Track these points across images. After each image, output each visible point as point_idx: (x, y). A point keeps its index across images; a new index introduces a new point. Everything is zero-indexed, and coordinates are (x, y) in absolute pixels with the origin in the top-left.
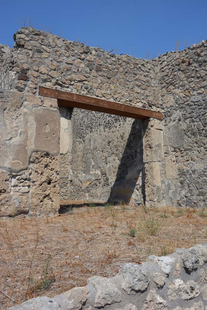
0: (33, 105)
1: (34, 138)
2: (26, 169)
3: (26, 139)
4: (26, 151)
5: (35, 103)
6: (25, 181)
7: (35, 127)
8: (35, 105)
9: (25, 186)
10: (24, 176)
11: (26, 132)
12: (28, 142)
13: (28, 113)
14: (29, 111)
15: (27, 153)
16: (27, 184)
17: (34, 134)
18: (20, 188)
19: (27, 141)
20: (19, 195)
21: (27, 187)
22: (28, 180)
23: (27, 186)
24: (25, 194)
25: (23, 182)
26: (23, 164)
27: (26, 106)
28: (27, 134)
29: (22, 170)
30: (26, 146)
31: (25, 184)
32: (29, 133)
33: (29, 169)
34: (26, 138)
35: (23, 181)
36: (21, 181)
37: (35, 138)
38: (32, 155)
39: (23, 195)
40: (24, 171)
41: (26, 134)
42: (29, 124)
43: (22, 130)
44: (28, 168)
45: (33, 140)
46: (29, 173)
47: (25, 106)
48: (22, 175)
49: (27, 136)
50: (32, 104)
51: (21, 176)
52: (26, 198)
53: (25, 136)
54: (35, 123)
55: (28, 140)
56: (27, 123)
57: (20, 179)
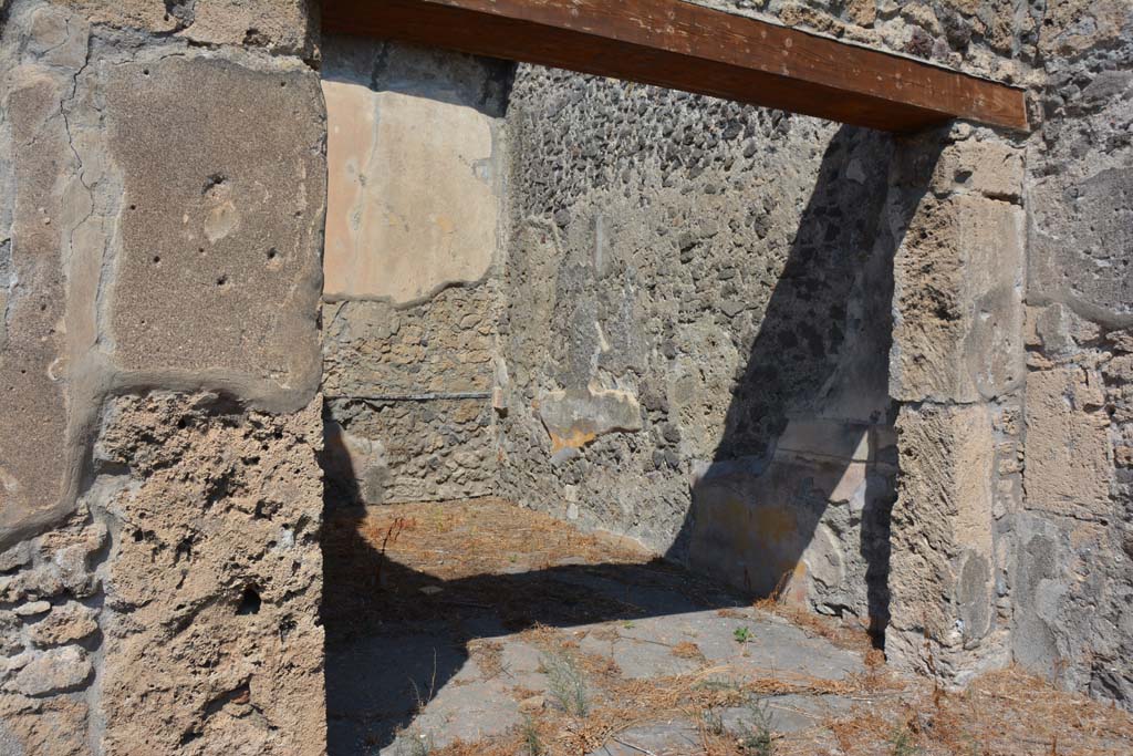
0: (97, 30)
1: (109, 286)
2: (63, 523)
3: (48, 304)
4: (49, 392)
5: (116, 19)
6: (58, 610)
7: (123, 201)
8: (115, 35)
9: (55, 645)
10: (45, 575)
11: (43, 247)
12: (61, 327)
13: (59, 95)
14: (59, 83)
15: (60, 407)
16: (76, 631)
17: (115, 262)
18: (14, 662)
19: (55, 317)
20: (10, 716)
21: (71, 653)
22: (84, 601)
23: (71, 641)
24: (63, 697)
25: (39, 616)
26: (30, 489)
27: (33, 36)
28: (55, 259)
29: (25, 533)
30: (46, 354)
31: (55, 630)
32: (70, 256)
33: (88, 521)
34: (46, 292)
35: (45, 605)
36: (22, 609)
37: (118, 290)
38: (107, 420)
39: (39, 711)
40: (42, 540)
41: (41, 265)
42: (64, 182)
43: (13, 231)
44: (74, 514)
45: (106, 304)
46: (80, 550)
47: (25, 40)
48: (29, 565)
49: (55, 279)
50: (82, 21)
51: (22, 574)
52: (65, 727)
53: (39, 278)
54: (118, 174)
55: (63, 306)
56: (45, 176)
57: (13, 597)
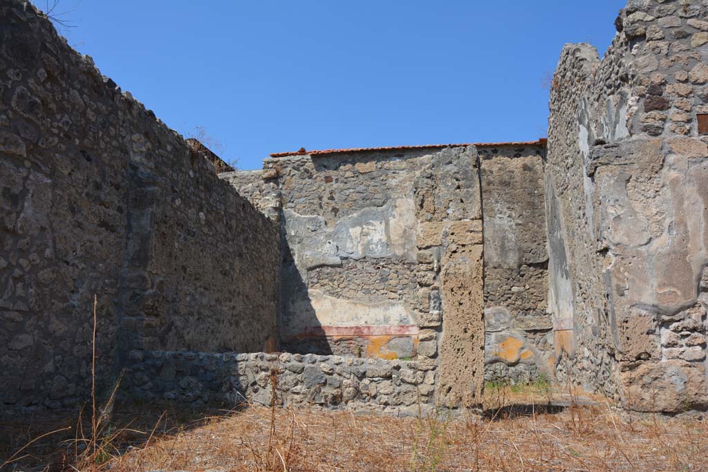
0: (690, 159)
1: (702, 232)
2: (693, 306)
3: (685, 239)
4: (687, 266)
5: (694, 155)
6: (693, 334)
7: (703, 207)
8: (694, 160)
9: (693, 345)
10: (689, 323)
11: (682, 223)
12: (689, 246)
13: (682, 179)
14: (681, 176)
15: (691, 269)
16: (700, 341)
17: (703, 225)
18: (682, 349)
19: (688, 242)
20: (682, 366)
21: (699, 348)
22: (700, 332)
23: (699, 344)
24: (697, 363)
25: (688, 335)
26: (685, 295)
27: (673, 164)
28: (686, 226)
29: (683, 308)
30: (685, 254)
31: (693, 340)
32: (690, 224)
33: (700, 306)
34: (684, 235)
35: (689, 333)
36: (682, 333)
37: (705, 234)
38: (704, 274)
39: (690, 366)
40: (688, 311)
41: (682, 228)
42: (686, 203)
43: (673, 219)
44: (696, 303)
45: (702, 238)
46: (700, 315)
47: (670, 166)
48: (683, 319)
49: (686, 232)
50: (686, 157)
51: (682, 322)
52: (699, 373)
53: (682, 232)
54: (700, 199)
55: (689, 239)
56: (681, 202)
57: (680, 329)
